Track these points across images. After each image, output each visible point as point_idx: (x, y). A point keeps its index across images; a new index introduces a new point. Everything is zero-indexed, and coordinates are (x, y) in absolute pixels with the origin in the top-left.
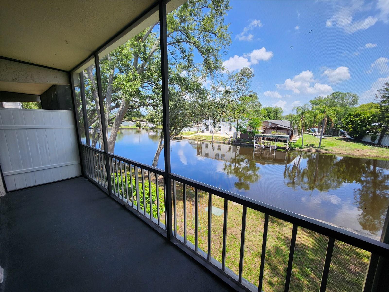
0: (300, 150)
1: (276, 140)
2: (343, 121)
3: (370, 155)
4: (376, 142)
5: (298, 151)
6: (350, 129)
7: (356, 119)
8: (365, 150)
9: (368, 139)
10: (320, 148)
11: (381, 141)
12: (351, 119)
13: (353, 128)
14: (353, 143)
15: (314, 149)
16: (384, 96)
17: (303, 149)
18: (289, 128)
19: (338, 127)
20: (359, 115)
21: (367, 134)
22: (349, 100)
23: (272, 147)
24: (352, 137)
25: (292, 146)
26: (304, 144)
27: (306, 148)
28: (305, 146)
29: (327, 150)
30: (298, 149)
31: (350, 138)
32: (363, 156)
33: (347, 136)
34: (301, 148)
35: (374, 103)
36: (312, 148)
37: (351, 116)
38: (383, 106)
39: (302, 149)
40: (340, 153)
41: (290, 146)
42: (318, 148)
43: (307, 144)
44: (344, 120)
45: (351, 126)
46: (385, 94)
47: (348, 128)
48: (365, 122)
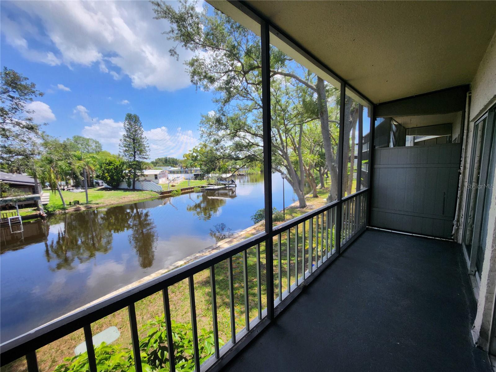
0: (63, 212)
1: (17, 207)
3: (135, 199)
4: (132, 187)
5: (61, 214)
6: (107, 178)
7: (110, 167)
8: (129, 196)
9: (124, 185)
10: (89, 203)
11: (135, 186)
12: (105, 167)
13: (110, 176)
14: (115, 191)
15: (82, 206)
17: (67, 209)
18: (34, 184)
20: (111, 163)
21: (123, 181)
23: (11, 219)
24: (110, 186)
25: (50, 210)
26: (65, 203)
27: (71, 208)
28: (68, 205)
29: (98, 204)
30: (61, 211)
31: (109, 187)
32: (130, 202)
33: (105, 185)
34: (64, 209)
36: (80, 206)
37: (104, 164)
39: (67, 211)
40: (111, 203)
41: (46, 210)
42: (86, 204)
43: (70, 202)
45: (107, 174)
47: (105, 177)
48: (118, 170)
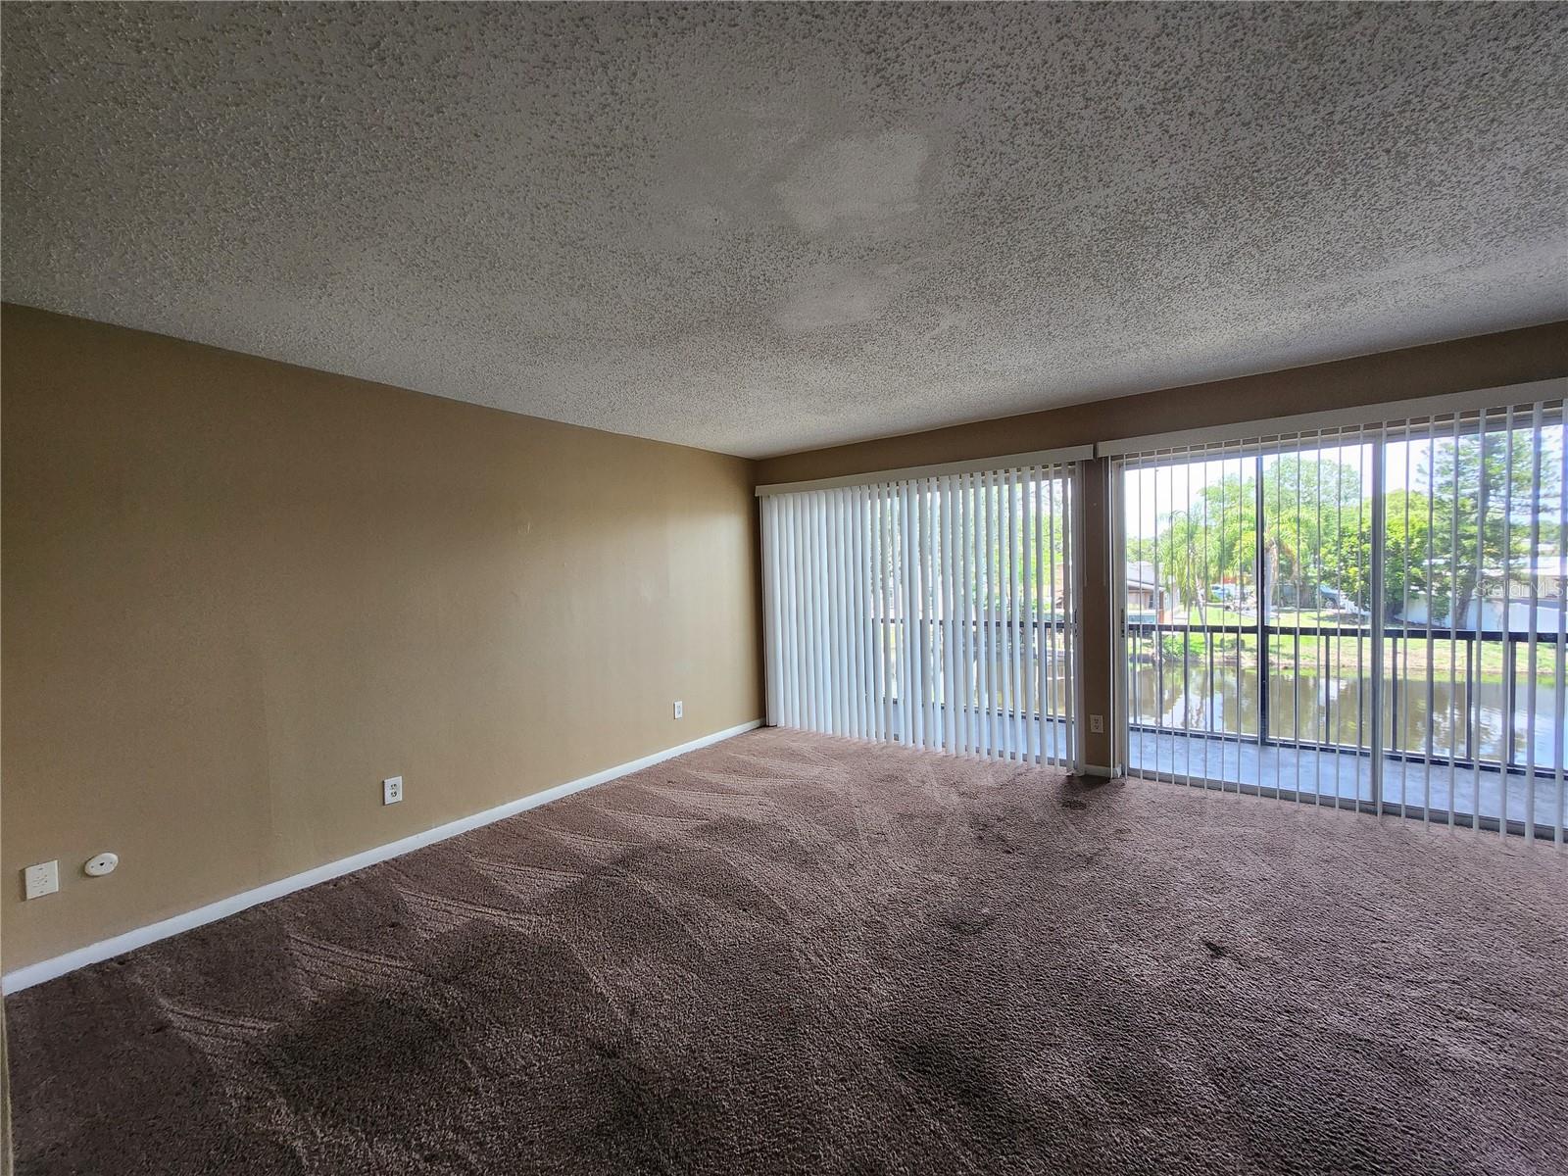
2: (1326, 555)
4: (1449, 621)
6: (1355, 581)
9: (1420, 612)
10: (1269, 651)
11: (1464, 618)
12: (1352, 547)
13: (1364, 578)
15: (1249, 654)
16: (1442, 468)
18: (1153, 587)
19: (1312, 577)
21: (1414, 596)
22: (1330, 484)
24: (1365, 609)
27: (1220, 655)
31: (1361, 611)
35: (1417, 490)
36: (1243, 653)
37: (1350, 536)
38: (1447, 500)
43: (1223, 641)
44: (1329, 552)
45: (1356, 569)
46: (1446, 462)
47: (1349, 577)
48: (1402, 556)
